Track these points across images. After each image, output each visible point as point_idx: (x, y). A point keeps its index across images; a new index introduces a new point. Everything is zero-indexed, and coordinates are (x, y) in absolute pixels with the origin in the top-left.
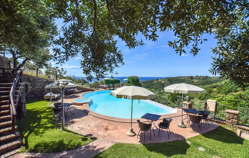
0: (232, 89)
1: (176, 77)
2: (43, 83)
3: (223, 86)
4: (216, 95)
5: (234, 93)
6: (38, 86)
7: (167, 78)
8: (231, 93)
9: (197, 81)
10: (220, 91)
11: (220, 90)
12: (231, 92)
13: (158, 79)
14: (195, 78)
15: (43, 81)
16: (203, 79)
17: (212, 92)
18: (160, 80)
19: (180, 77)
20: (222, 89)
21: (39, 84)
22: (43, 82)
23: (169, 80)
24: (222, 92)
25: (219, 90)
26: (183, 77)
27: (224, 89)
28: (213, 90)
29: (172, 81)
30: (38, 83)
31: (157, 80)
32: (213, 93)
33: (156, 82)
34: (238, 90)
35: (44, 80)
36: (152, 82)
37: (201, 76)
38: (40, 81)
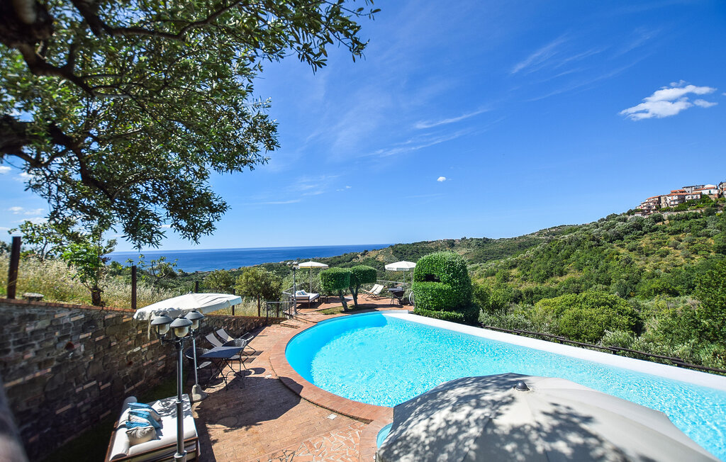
0: (552, 269)
1: (414, 244)
2: (60, 339)
3: (532, 262)
4: (521, 286)
5: (558, 279)
6: (24, 371)
7: (392, 246)
8: (552, 279)
9: (465, 251)
10: (526, 275)
11: (528, 273)
12: (552, 275)
13: (366, 251)
14: (459, 243)
15: (58, 320)
16: (479, 245)
17: (510, 279)
18: (372, 254)
19: (425, 242)
20: (531, 270)
21: (30, 354)
22: (59, 327)
23: (397, 252)
24: (532, 278)
25: (523, 272)
26: (430, 242)
27: (536, 268)
28: (512, 274)
29: (405, 254)
30: (23, 345)
31: (363, 254)
32: (512, 280)
33: (361, 259)
34: (565, 270)
35: (67, 314)
36: (351, 259)
37: (472, 239)
38: (40, 324)
